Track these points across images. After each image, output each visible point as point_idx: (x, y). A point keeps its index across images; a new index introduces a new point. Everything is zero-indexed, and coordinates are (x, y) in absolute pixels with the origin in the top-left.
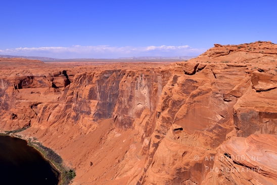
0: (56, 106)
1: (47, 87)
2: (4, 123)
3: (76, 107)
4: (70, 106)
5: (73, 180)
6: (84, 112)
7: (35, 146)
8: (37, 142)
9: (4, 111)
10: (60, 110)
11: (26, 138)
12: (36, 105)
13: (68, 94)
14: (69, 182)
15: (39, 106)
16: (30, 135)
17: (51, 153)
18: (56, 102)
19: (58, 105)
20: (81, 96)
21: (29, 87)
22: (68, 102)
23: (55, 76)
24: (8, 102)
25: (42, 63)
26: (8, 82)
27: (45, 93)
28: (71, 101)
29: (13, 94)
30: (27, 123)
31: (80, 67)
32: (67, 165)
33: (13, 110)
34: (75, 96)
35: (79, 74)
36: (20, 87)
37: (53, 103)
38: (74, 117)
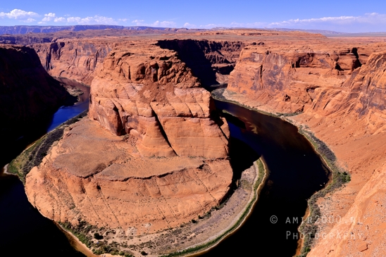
0: (337, 93)
1: (329, 68)
2: (276, 104)
3: (364, 97)
4: (357, 95)
5: (345, 184)
6: (375, 105)
7: (306, 135)
8: (309, 131)
9: (277, 91)
10: (342, 98)
11: (297, 124)
12: (313, 88)
13: (356, 79)
14: (341, 186)
15: (316, 89)
16: (302, 122)
17: (324, 147)
18: (338, 88)
19: (340, 91)
20: (375, 83)
21: (307, 67)
22: (354, 89)
23: (341, 55)
24: (283, 81)
25: (325, 37)
26: (285, 59)
27: (326, 76)
28: (359, 89)
29: (289, 73)
30: (299, 107)
31: (378, 44)
32: (341, 164)
33: (287, 91)
34: (365, 82)
35: (377, 53)
36: (298, 66)
37: (334, 88)
38: (360, 109)
